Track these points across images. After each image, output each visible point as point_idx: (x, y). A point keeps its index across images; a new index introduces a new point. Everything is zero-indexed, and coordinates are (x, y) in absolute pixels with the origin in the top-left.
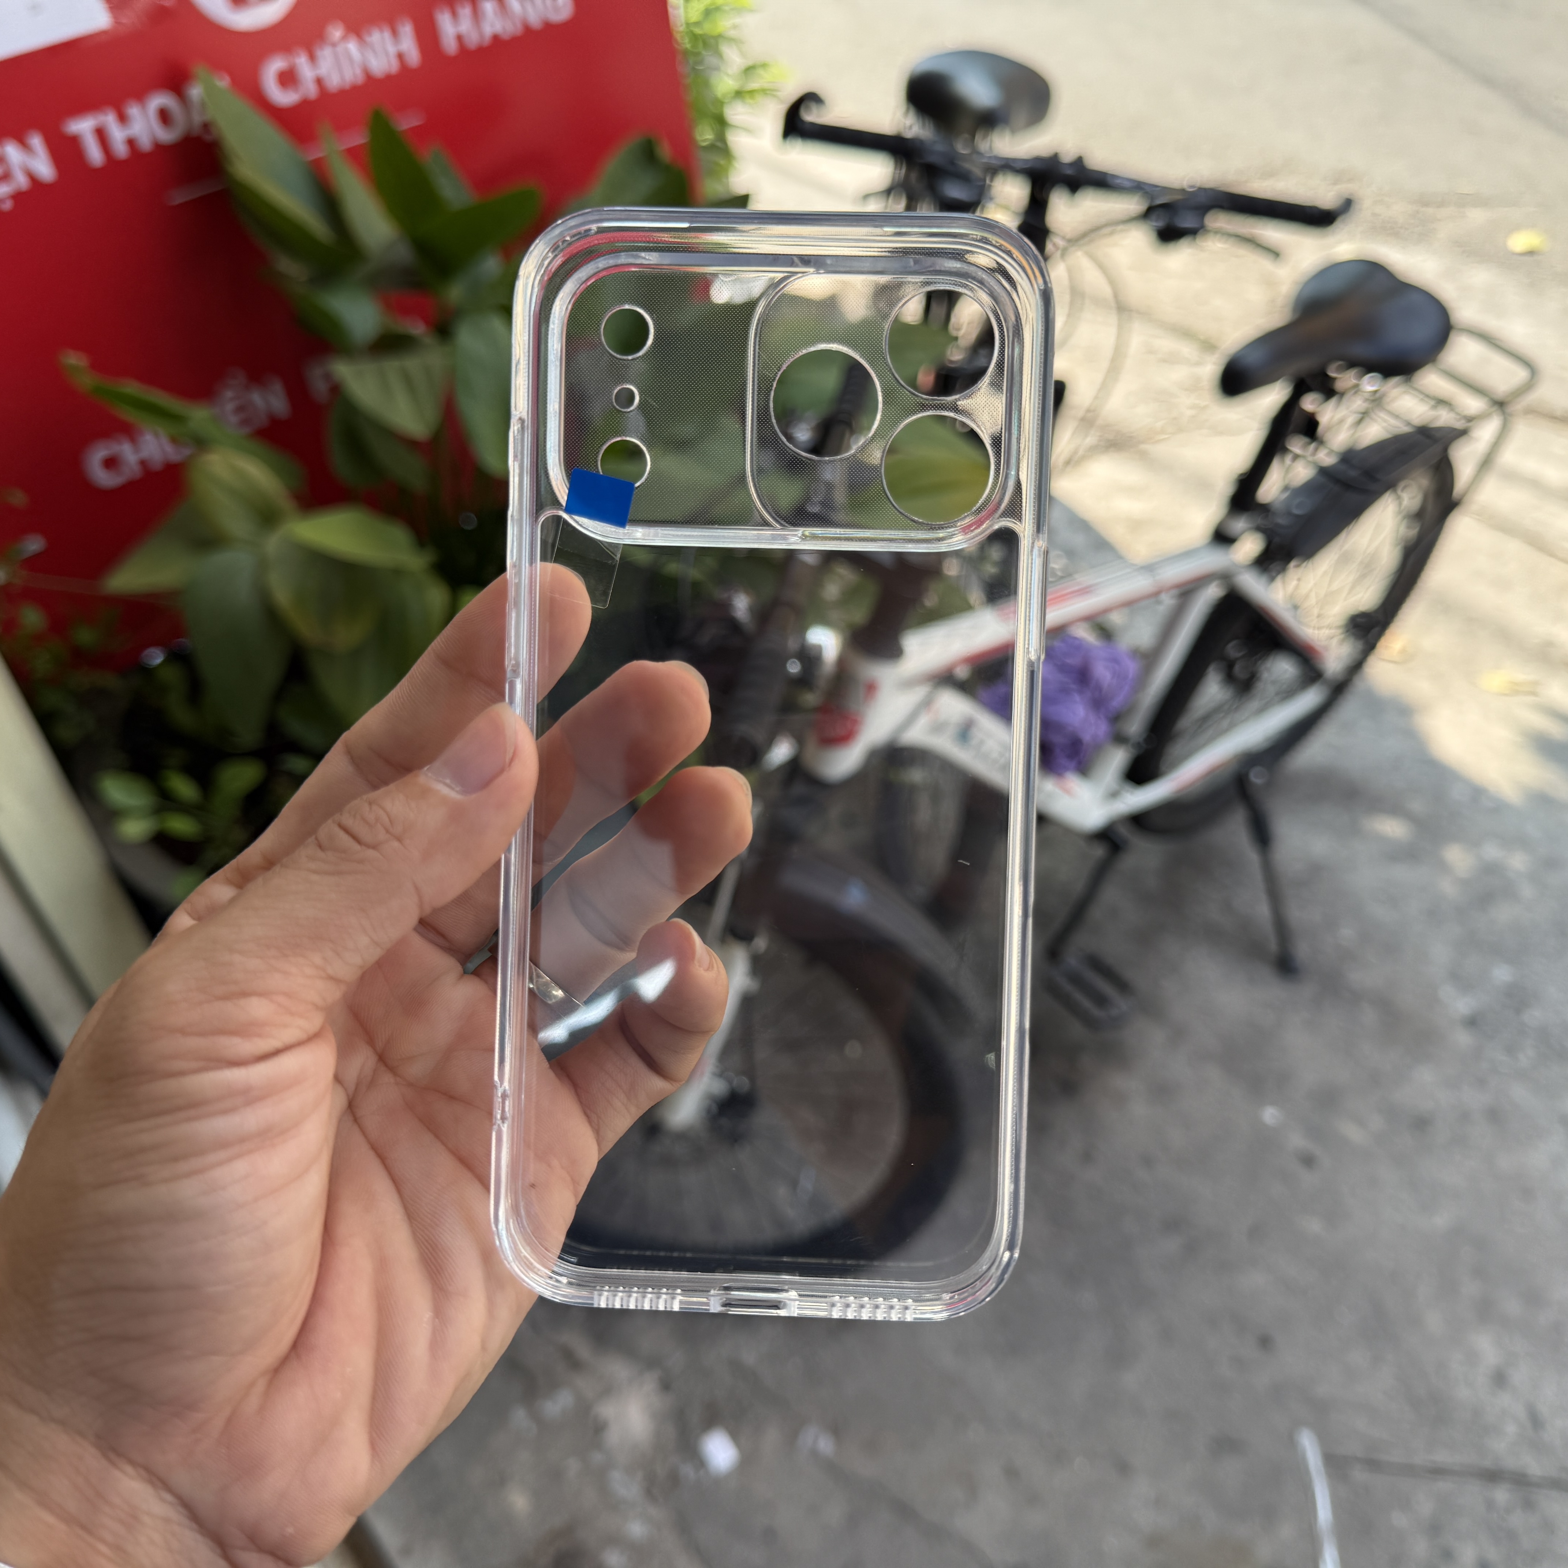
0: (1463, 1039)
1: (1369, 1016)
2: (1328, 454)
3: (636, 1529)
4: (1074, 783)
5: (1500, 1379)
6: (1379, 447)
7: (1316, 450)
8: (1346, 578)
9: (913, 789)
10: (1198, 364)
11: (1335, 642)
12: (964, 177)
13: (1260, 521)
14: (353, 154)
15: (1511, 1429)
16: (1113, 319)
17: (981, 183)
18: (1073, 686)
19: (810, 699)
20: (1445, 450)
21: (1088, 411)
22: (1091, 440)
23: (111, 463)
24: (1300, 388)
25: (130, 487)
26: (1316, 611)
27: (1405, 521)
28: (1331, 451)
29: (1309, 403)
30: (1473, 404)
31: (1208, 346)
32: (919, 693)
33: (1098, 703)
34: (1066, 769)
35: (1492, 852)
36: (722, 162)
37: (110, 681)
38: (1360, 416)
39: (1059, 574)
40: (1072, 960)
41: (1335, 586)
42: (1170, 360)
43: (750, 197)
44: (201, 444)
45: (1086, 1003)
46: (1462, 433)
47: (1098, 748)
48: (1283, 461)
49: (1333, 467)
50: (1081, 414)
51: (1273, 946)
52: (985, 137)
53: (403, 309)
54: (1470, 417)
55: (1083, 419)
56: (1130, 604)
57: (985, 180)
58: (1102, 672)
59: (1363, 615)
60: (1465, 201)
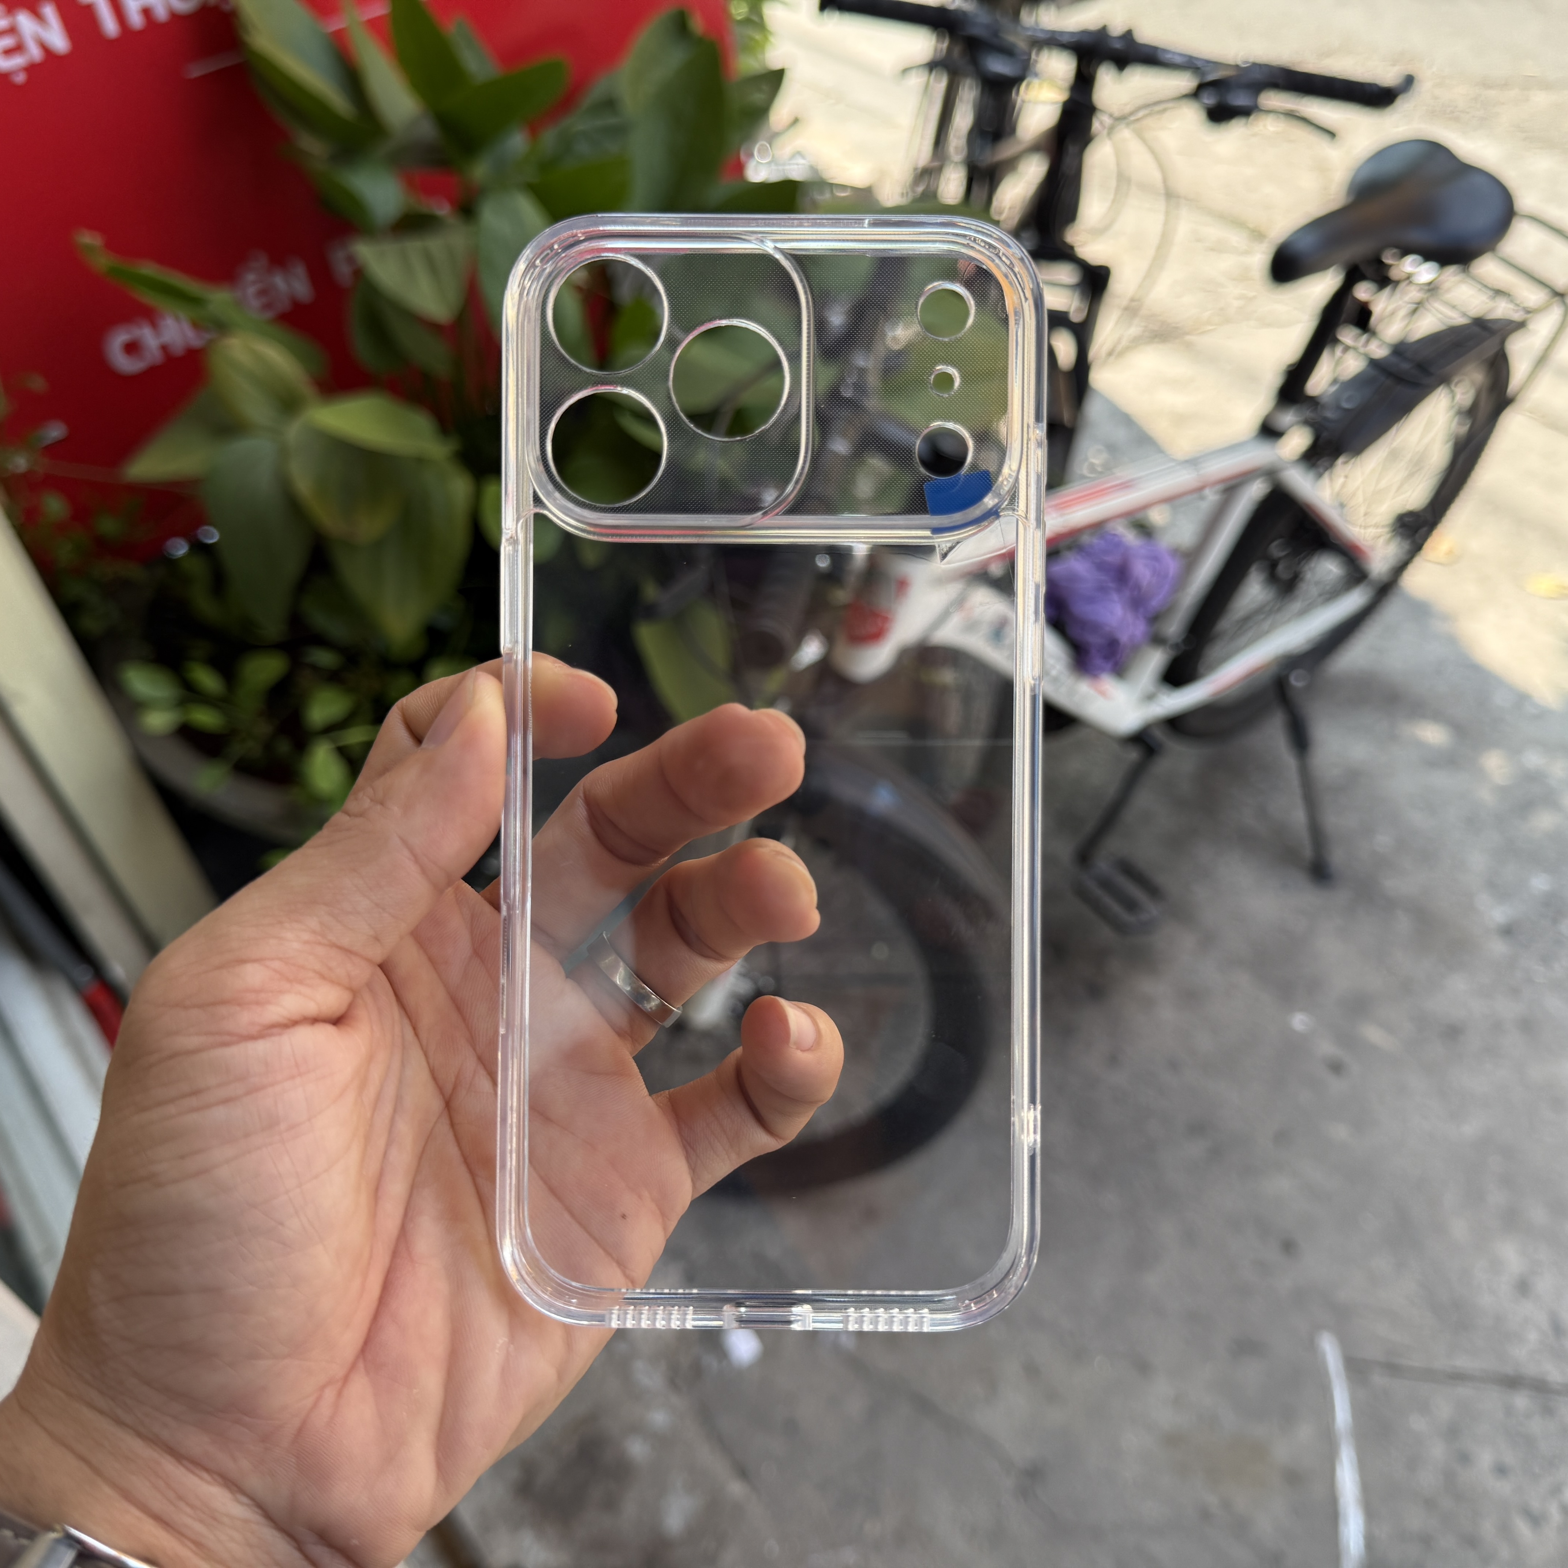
0: (1498, 947)
1: (1403, 924)
2: (1379, 347)
3: (659, 1418)
4: (1109, 684)
5: (1523, 1287)
6: (1433, 339)
7: (1367, 342)
8: (1395, 475)
9: (944, 689)
10: (1247, 253)
11: (1381, 541)
12: (1007, 51)
13: (1308, 414)
14: (374, 25)
15: (1533, 1336)
16: (1161, 205)
17: (1026, 57)
18: (1111, 585)
19: (842, 596)
20: (1503, 342)
21: (1132, 300)
22: (1134, 330)
23: (132, 348)
24: (1353, 276)
25: (152, 372)
26: (1362, 510)
27: (1456, 420)
28: (1384, 343)
29: (1363, 292)
30: (1533, 296)
31: (1257, 235)
32: (953, 590)
33: (1137, 602)
34: (1103, 670)
35: (1533, 759)
36: (758, 37)
37: (133, 571)
38: (1415, 306)
39: (1099, 469)
40: (1103, 864)
41: (1383, 484)
42: (1219, 248)
43: (785, 71)
44: (222, 327)
45: (1116, 908)
46: (1521, 325)
47: (1135, 649)
48: (1333, 352)
49: (1385, 359)
50: (1125, 303)
51: (1308, 852)
52: (1031, 13)
53: (427, 189)
54: (1529, 310)
55: (1126, 309)
56: (1171, 500)
57: (1030, 55)
58: (1141, 571)
59: (1411, 514)
60: (1529, 84)
